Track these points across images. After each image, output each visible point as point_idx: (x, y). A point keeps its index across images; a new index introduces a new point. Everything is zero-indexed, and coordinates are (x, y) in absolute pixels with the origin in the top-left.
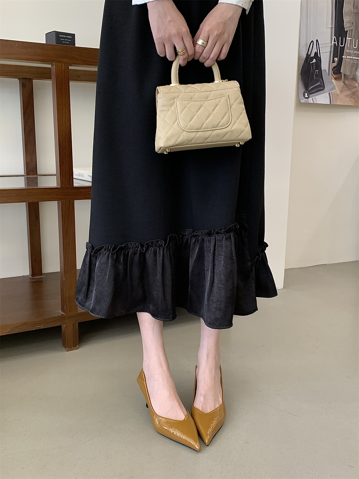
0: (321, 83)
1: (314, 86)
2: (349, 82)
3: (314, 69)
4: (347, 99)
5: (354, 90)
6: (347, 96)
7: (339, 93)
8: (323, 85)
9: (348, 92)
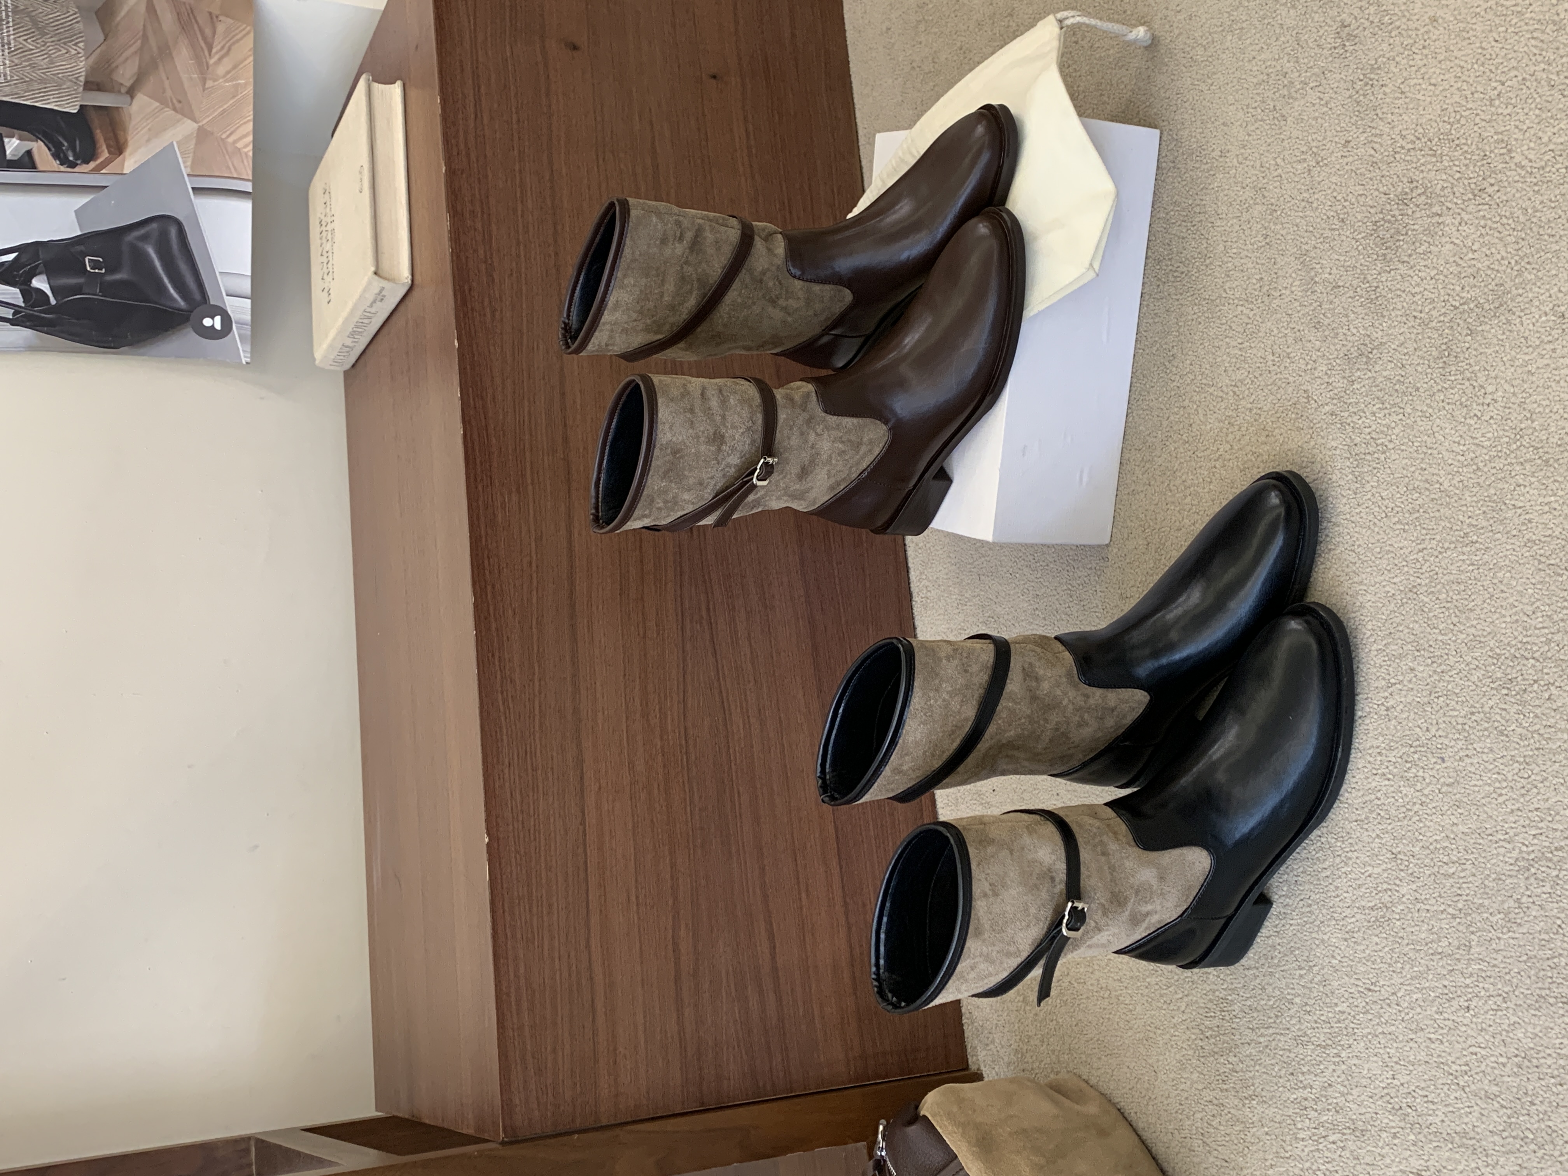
0: (145, 238)
1: (166, 280)
2: (125, 55)
3: (81, 280)
4: (221, 70)
5: (167, 18)
6: (204, 70)
7: (195, 125)
8: (154, 225)
9: (183, 56)
